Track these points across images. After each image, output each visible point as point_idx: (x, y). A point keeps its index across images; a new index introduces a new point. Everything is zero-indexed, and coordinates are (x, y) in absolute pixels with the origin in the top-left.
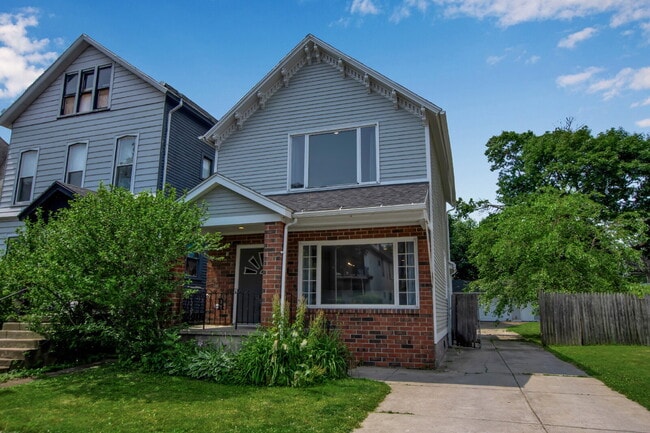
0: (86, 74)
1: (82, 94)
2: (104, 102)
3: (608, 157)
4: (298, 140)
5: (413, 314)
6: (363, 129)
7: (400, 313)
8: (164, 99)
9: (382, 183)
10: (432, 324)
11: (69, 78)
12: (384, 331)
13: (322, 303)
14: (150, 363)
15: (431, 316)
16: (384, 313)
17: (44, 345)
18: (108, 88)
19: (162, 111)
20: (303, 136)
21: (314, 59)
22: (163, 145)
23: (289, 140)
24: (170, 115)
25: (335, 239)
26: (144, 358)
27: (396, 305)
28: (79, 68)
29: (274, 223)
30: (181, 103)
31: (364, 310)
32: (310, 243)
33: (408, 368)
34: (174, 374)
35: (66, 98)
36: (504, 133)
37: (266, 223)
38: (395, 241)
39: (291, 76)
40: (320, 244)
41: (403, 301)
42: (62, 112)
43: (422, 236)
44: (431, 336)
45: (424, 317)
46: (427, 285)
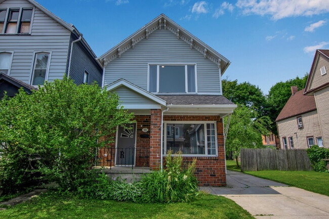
1: (10, 23)
4: (153, 68)
5: (215, 159)
6: (188, 66)
9: (199, 94)
10: (225, 164)
12: (201, 168)
15: (224, 160)
18: (30, 22)
19: (69, 40)
20: (156, 66)
23: (149, 66)
24: (72, 44)
25: (175, 120)
27: (206, 155)
28: (6, 7)
29: (156, 110)
30: (80, 38)
33: (213, 186)
38: (205, 123)
39: (149, 34)
40: (166, 123)
41: (209, 153)
43: (220, 121)
44: (224, 170)
45: (222, 160)
46: (222, 145)
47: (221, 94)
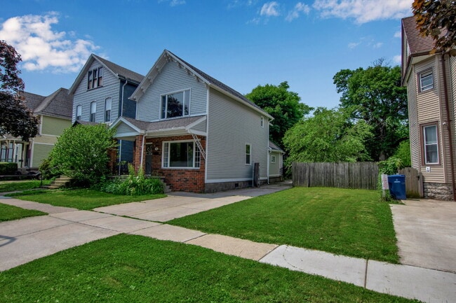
0: (95, 71)
1: (94, 80)
2: (101, 84)
3: (388, 84)
4: (164, 98)
5: (198, 171)
6: (186, 91)
7: (193, 170)
8: (119, 81)
9: (191, 116)
10: (204, 175)
11: (90, 73)
13: (171, 166)
14: (97, 187)
15: (204, 172)
16: (188, 171)
19: (120, 86)
20: (165, 96)
21: (169, 61)
22: (120, 102)
23: (160, 97)
24: (123, 87)
25: (174, 140)
27: (194, 168)
28: (92, 69)
29: (138, 136)
30: (126, 82)
31: (182, 170)
32: (166, 142)
33: (195, 192)
34: (102, 191)
35: (89, 82)
36: (342, 70)
38: (194, 141)
39: (161, 69)
40: (170, 142)
42: (88, 88)
43: (203, 138)
44: (203, 180)
45: (202, 172)
46: (203, 160)
47: (207, 113)
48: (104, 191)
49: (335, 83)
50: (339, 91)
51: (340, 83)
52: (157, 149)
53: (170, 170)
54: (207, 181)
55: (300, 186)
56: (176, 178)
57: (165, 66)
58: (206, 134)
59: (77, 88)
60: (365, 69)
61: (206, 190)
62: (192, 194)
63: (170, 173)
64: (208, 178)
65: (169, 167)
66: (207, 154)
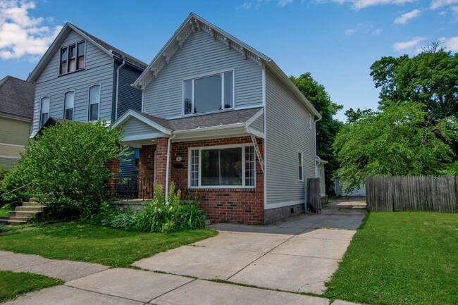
0: (71, 48)
1: (70, 60)
2: (83, 64)
4: (188, 82)
5: (252, 191)
6: (225, 73)
7: (244, 191)
8: (113, 61)
9: (236, 109)
10: (263, 197)
11: (63, 51)
12: (235, 202)
13: (202, 185)
14: (95, 219)
15: (262, 192)
16: (235, 191)
17: (46, 210)
18: (83, 56)
19: (113, 68)
20: (191, 80)
21: (196, 29)
22: (114, 90)
23: (183, 83)
24: (118, 70)
25: (208, 145)
26: (92, 217)
27: (243, 186)
28: (67, 44)
29: (161, 138)
30: (124, 63)
31: (224, 189)
32: (195, 148)
33: (248, 224)
34: (104, 226)
35: (62, 63)
36: (383, 58)
37: (158, 138)
38: (243, 146)
39: (183, 41)
40: (200, 149)
41: (247, 183)
42: (61, 73)
43: (260, 141)
44: (262, 205)
45: (259, 192)
46: (260, 173)
47: (264, 104)
48: (109, 225)
49: (372, 74)
50: (377, 86)
51: (379, 74)
52: (179, 159)
53: (204, 191)
54: (267, 206)
55: (379, 210)
56: (213, 202)
57: (188, 38)
58: (263, 135)
59: (41, 73)
60: (411, 57)
61: (266, 220)
62: (243, 226)
63: (203, 195)
64: (268, 202)
65: (200, 186)
66: (265, 165)
